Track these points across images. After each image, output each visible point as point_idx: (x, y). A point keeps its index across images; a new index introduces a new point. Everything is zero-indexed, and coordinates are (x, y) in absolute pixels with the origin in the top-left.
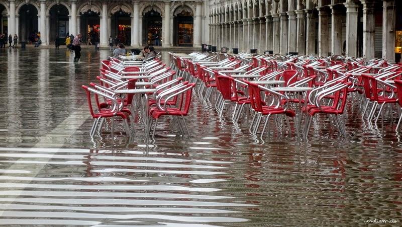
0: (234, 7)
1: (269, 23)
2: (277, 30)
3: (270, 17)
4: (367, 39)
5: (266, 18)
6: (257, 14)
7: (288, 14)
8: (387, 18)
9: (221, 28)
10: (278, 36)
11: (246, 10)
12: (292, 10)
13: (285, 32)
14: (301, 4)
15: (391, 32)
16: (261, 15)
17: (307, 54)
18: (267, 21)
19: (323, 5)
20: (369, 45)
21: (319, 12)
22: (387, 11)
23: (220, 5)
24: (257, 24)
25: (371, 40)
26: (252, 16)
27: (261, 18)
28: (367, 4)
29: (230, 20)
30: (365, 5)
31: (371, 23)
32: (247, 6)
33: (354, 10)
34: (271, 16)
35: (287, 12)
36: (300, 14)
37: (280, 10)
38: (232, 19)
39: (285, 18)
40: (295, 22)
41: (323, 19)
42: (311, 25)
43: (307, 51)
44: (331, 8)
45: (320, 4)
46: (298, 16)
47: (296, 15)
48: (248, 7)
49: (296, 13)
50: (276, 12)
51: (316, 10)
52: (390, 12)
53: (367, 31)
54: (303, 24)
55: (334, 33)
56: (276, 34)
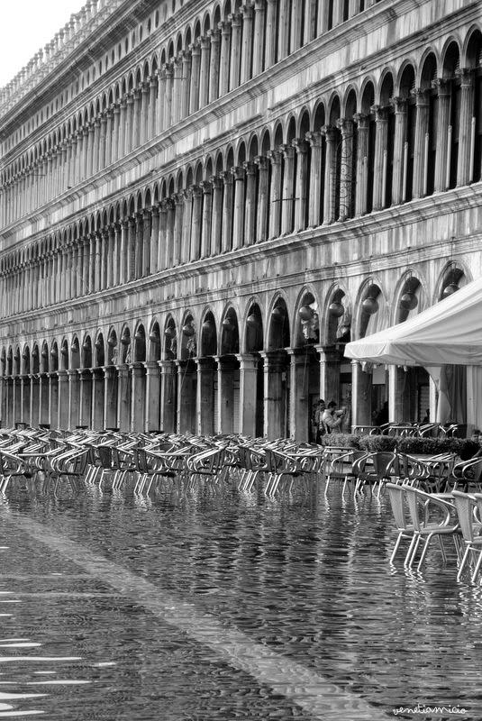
0: (40, 349)
1: (110, 380)
2: (125, 393)
3: (112, 370)
4: (269, 411)
5: (104, 370)
6: (88, 363)
7: (146, 366)
8: (296, 380)
9: (11, 385)
10: (128, 403)
11: (65, 354)
12: (153, 359)
13: (140, 397)
14: (168, 351)
15: (302, 400)
16: (94, 366)
17: (178, 433)
18: (106, 375)
19: (204, 355)
20: (272, 419)
21: (199, 366)
22: (296, 370)
23: (9, 341)
24: (88, 381)
25: (275, 410)
26: (76, 365)
27: (95, 371)
28: (269, 358)
29: (31, 370)
30: (266, 360)
31: (275, 387)
32: (67, 348)
33: (251, 366)
34: (114, 368)
35: (144, 363)
36: (166, 367)
37: (132, 358)
38: (36, 369)
39: (139, 372)
40: (157, 380)
41: (204, 377)
42: (185, 387)
43: (178, 427)
44: (217, 360)
45: (199, 352)
46: (163, 371)
47: (160, 369)
48: (69, 349)
49: (161, 365)
50: (124, 362)
51: (193, 361)
52: (299, 370)
53: (269, 399)
54: (171, 384)
55: (222, 400)
56: (124, 399)
